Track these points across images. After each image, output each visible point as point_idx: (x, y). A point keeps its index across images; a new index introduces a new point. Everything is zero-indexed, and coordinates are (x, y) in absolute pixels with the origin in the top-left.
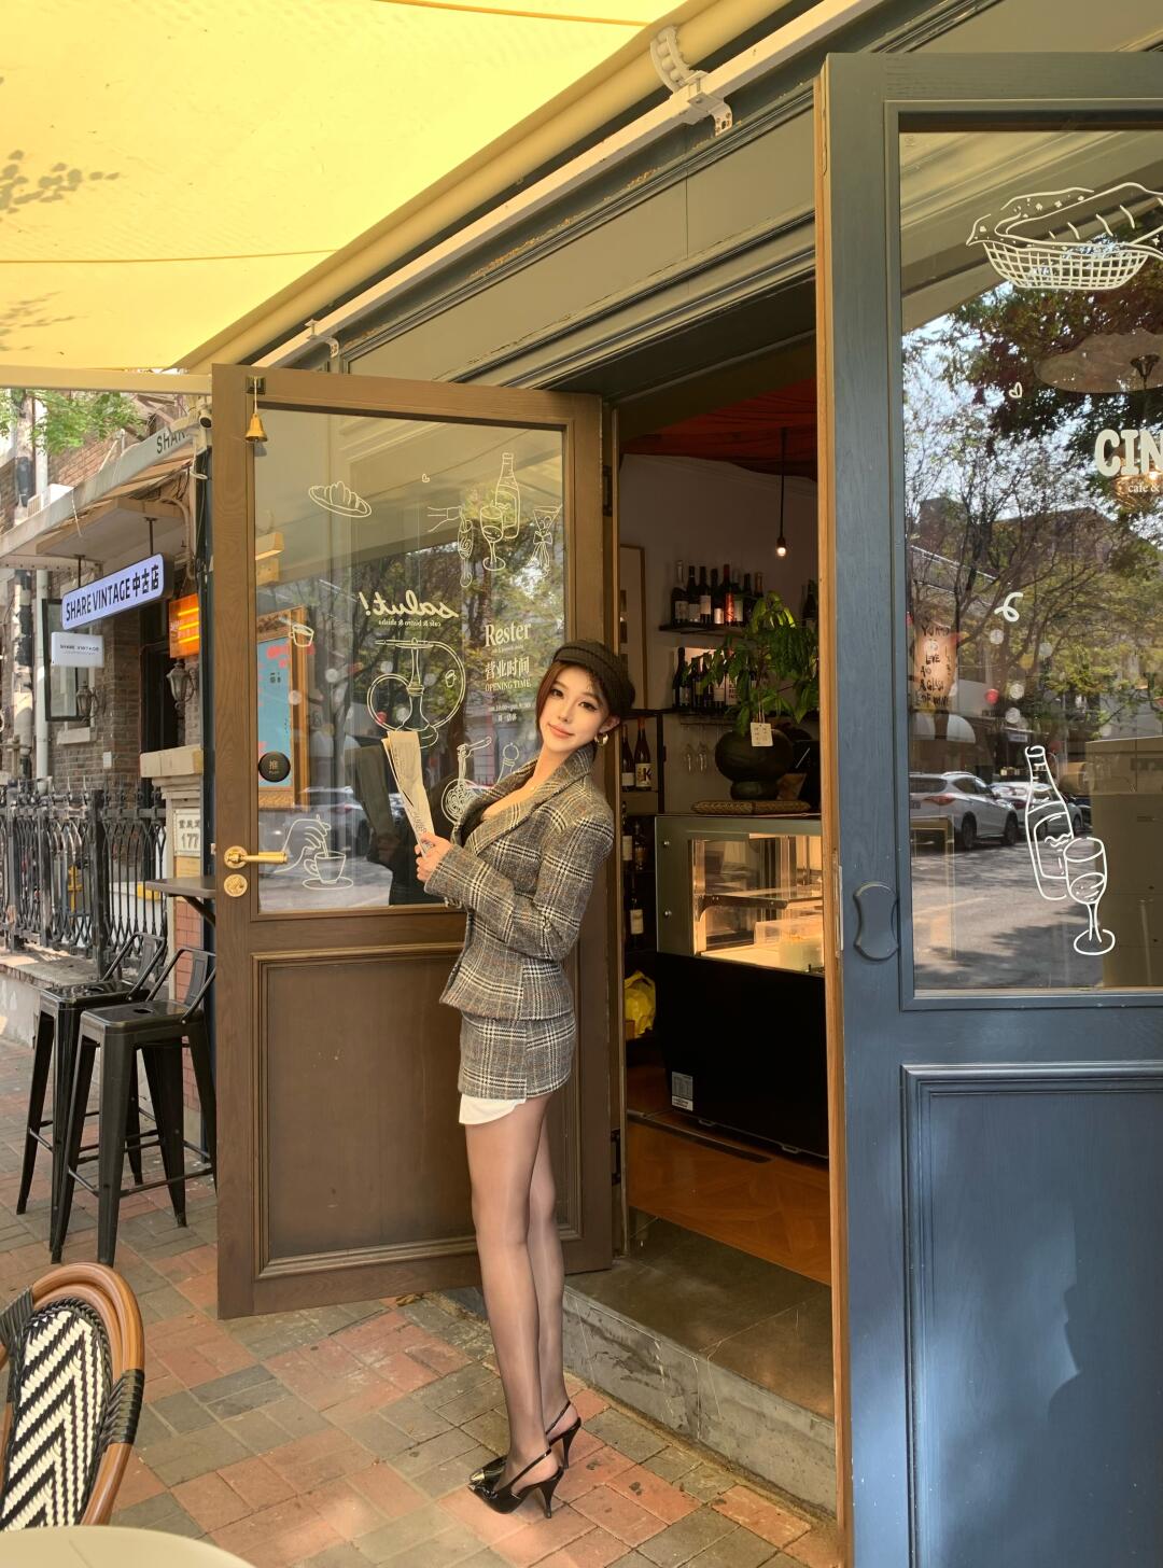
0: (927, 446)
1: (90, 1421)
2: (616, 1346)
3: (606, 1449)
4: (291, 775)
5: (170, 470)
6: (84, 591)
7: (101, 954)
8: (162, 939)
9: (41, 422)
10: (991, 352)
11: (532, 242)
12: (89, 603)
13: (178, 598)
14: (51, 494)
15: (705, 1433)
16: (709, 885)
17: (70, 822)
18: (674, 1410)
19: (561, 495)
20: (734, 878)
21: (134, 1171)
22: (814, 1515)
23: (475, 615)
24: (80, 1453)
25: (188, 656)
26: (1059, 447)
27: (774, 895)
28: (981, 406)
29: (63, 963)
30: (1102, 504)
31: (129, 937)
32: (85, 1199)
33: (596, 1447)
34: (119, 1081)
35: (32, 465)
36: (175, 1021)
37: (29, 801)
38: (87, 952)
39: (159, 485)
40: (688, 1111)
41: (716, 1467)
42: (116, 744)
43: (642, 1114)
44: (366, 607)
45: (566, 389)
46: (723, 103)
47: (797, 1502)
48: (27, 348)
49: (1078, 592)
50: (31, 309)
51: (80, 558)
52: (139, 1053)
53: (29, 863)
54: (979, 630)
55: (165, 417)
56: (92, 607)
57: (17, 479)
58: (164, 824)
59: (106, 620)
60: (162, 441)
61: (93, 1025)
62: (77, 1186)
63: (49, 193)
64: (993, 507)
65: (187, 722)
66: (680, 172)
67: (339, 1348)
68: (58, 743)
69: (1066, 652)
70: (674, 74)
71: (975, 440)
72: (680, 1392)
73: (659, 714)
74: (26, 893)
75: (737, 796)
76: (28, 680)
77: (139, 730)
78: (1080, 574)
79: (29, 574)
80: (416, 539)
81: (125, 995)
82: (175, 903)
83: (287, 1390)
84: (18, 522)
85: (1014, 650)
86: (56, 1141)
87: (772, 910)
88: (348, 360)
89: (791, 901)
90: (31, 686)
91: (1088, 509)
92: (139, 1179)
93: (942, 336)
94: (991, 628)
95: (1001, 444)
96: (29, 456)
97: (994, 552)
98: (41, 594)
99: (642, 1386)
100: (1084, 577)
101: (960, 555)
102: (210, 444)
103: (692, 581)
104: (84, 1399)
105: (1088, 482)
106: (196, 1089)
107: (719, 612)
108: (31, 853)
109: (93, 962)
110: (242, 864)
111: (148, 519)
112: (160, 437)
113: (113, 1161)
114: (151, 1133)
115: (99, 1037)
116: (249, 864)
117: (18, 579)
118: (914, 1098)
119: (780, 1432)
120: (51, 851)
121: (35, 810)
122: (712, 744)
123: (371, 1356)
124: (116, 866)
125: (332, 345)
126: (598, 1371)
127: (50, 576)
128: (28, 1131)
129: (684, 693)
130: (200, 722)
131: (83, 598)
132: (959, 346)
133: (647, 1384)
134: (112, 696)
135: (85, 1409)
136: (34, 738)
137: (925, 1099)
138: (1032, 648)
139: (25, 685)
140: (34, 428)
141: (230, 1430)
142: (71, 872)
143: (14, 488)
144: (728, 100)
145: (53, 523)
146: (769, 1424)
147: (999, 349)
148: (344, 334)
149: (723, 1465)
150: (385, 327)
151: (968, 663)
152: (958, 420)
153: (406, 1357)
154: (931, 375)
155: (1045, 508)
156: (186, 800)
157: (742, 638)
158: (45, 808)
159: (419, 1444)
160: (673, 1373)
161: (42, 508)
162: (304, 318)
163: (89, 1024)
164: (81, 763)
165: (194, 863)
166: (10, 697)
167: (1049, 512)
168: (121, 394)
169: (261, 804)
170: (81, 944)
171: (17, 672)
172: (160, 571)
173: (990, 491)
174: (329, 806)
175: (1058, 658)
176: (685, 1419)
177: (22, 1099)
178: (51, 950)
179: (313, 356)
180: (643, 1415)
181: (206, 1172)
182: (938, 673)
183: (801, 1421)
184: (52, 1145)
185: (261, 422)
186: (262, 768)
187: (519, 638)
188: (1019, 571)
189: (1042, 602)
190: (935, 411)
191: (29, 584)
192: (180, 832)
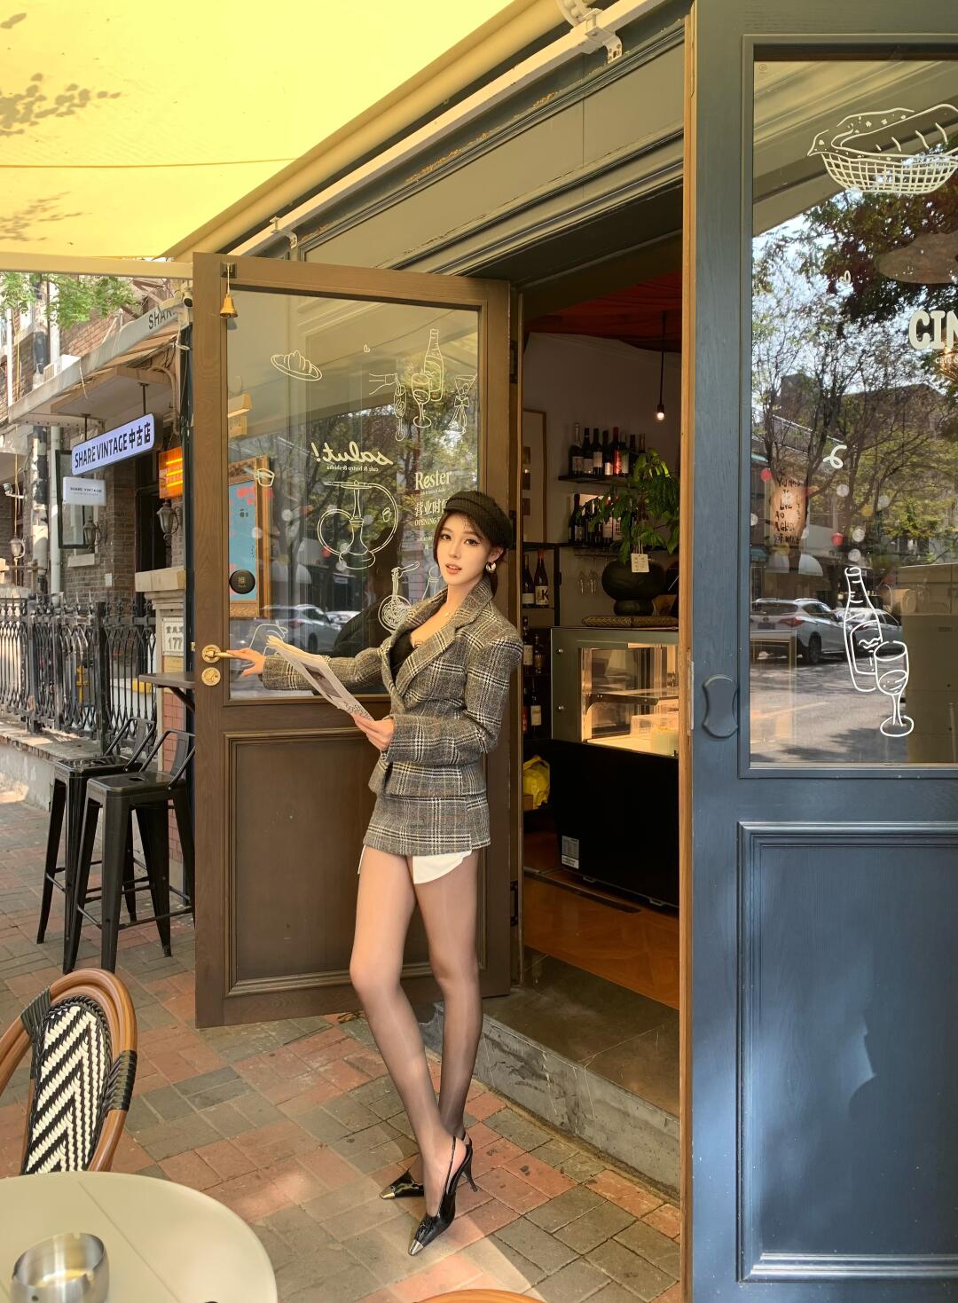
0: (787, 329)
1: (95, 1093)
2: (512, 1057)
3: (502, 1140)
4: (256, 590)
5: (160, 343)
6: (89, 444)
7: (103, 735)
8: (153, 722)
9: (54, 300)
10: (843, 249)
11: (455, 153)
12: (94, 454)
13: (165, 450)
14: (62, 363)
15: (582, 1128)
16: (594, 687)
17: (79, 627)
18: (558, 1110)
19: (476, 366)
20: (615, 681)
21: (130, 911)
22: (666, 1193)
23: (410, 468)
24: (87, 1120)
25: (174, 498)
26: (899, 331)
27: (648, 694)
28: (833, 295)
29: (73, 743)
30: (935, 380)
31: (126, 722)
32: (91, 932)
33: (495, 1139)
34: (117, 834)
35: (47, 339)
36: (162, 788)
37: (45, 611)
38: (92, 735)
39: (150, 356)
40: (574, 869)
41: (590, 1155)
42: (116, 568)
43: (538, 871)
44: (317, 455)
45: (482, 276)
46: (614, 36)
47: (653, 1183)
48: (43, 239)
49: (912, 454)
50: (47, 206)
51: (86, 416)
52: (134, 813)
53: (46, 662)
54: (828, 484)
55: (156, 299)
56: (96, 457)
57: (34, 351)
58: (154, 632)
59: (107, 467)
60: (153, 319)
61: (97, 789)
62: (84, 921)
63: (63, 109)
64: (842, 382)
65: (173, 550)
66: (578, 94)
67: (292, 1055)
68: (69, 566)
69: (901, 504)
70: (574, 12)
71: (827, 325)
72: (562, 1094)
73: (556, 547)
74: (43, 687)
75: (618, 612)
76: (44, 516)
77: (134, 556)
78: (915, 439)
79: (44, 430)
80: (359, 401)
81: (123, 767)
82: (163, 693)
83: (250, 1087)
84: (35, 387)
85: (857, 502)
86: (68, 884)
87: (646, 706)
88: (304, 251)
89: (660, 699)
90: (47, 520)
91: (923, 385)
92: (133, 917)
93: (802, 234)
94: (838, 483)
95: (850, 328)
96: (45, 331)
97: (842, 422)
98: (54, 446)
99: (532, 1090)
100: (918, 441)
101: (814, 424)
102: (192, 321)
103: (586, 440)
104: (90, 1075)
105: (923, 362)
106: (180, 844)
107: (608, 465)
108: (47, 654)
109: (97, 742)
110: (216, 659)
111: (142, 384)
112: (151, 316)
113: (113, 899)
114: (143, 880)
115: (102, 800)
116: (222, 659)
117: (36, 434)
118: (748, 850)
119: (641, 1128)
120: (63, 651)
121: (50, 618)
122: (600, 573)
123: (317, 1062)
124: (115, 666)
125: (291, 238)
126: (497, 1077)
127: (62, 431)
128: (46, 875)
129: (578, 531)
130: (183, 550)
131: (89, 450)
132: (814, 244)
133: (536, 1088)
134: (113, 529)
135: (91, 1083)
136: (49, 562)
137: (757, 849)
138: (872, 499)
139: (42, 520)
140: (48, 305)
141: (206, 1119)
142: (79, 670)
143: (32, 358)
144: (618, 33)
145: (64, 387)
146: (632, 1122)
147: (850, 247)
148: (302, 229)
149: (596, 1155)
150: (335, 223)
151: (818, 511)
152: (814, 307)
153: (344, 1063)
154: (792, 270)
155: (887, 384)
156: (172, 610)
157: (626, 486)
158: (58, 617)
159: (354, 1133)
160: (557, 1080)
161: (56, 374)
162: (268, 216)
163: (94, 789)
164: (87, 582)
165: (178, 661)
166: (29, 529)
167: (889, 387)
168: (120, 279)
169: (232, 613)
170: (87, 728)
171: (35, 508)
172: (152, 428)
173: (839, 369)
174: (287, 620)
175: (894, 508)
176: (566, 1117)
177: (41, 851)
178: (64, 734)
179: (277, 247)
180: (533, 1114)
181: (187, 911)
182: (792, 518)
183: (657, 1119)
184: (64, 887)
185: (232, 301)
186: (233, 582)
187: (442, 483)
188: (863, 437)
189: (882, 462)
190: (795, 299)
191: (44, 438)
192: (167, 636)
